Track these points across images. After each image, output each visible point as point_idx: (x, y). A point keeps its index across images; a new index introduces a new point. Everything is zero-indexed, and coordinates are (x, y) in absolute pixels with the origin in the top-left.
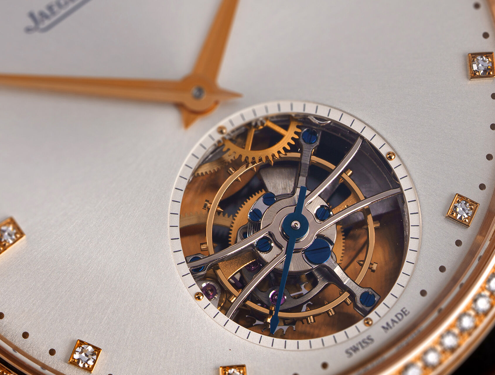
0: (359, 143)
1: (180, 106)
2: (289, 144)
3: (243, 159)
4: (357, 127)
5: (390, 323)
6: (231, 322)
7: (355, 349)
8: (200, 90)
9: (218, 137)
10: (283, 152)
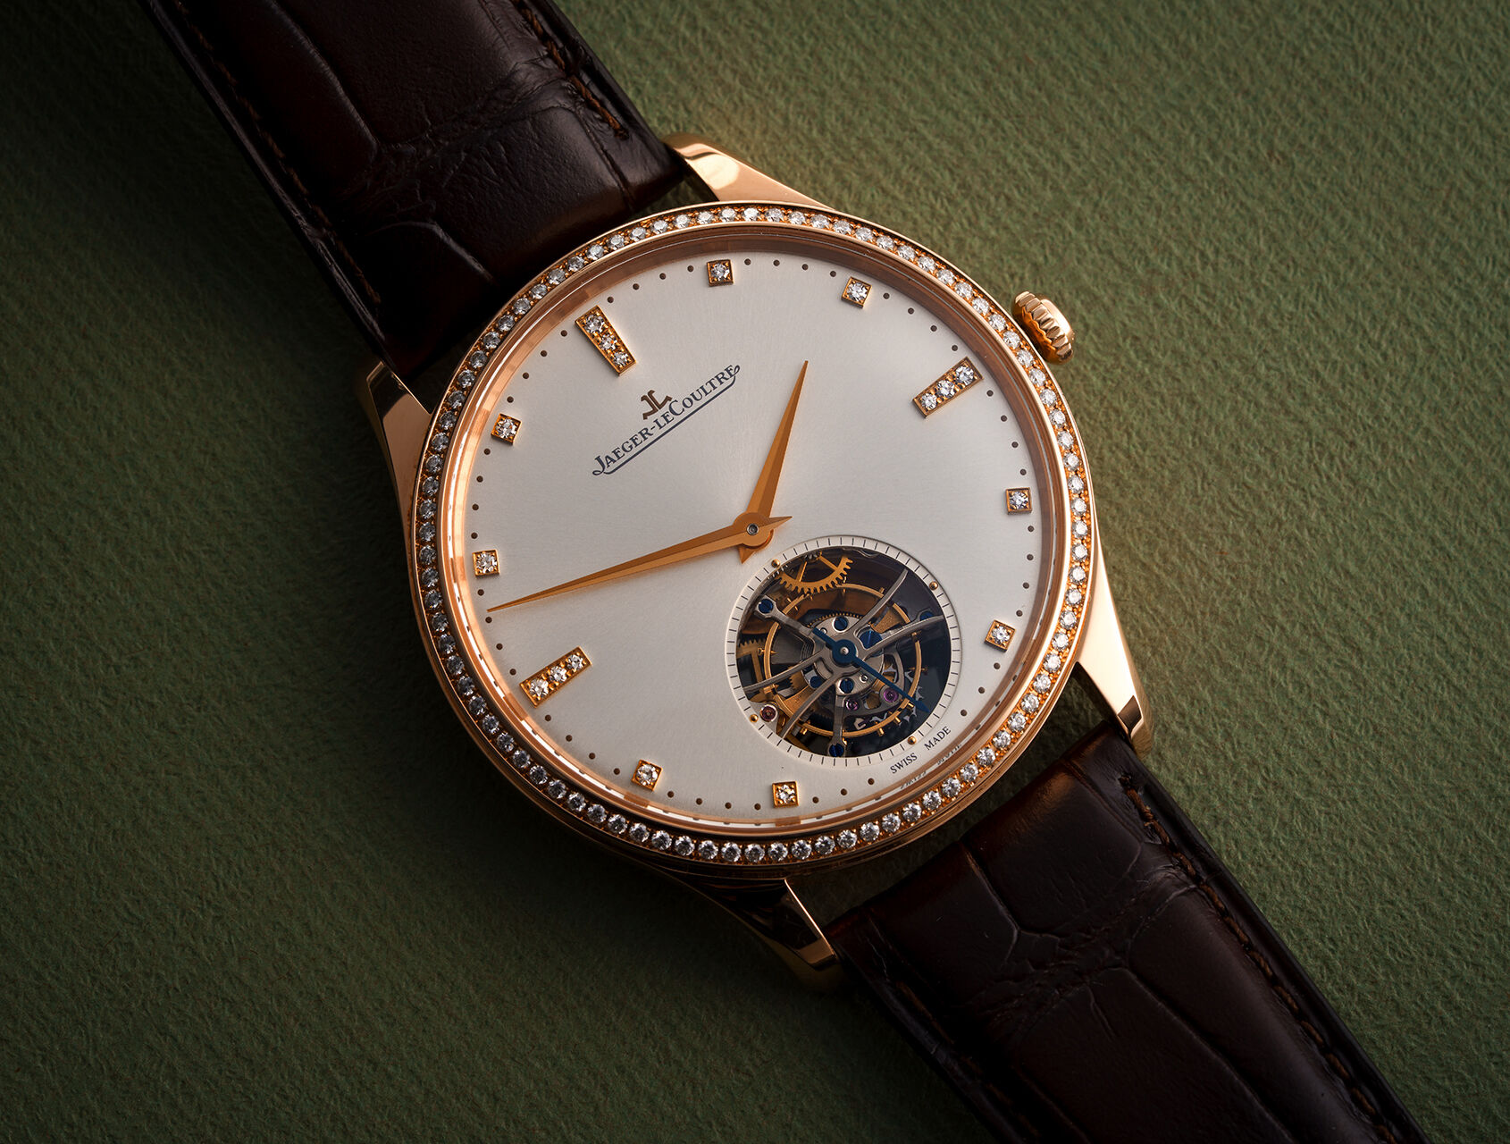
0: (906, 572)
1: (738, 547)
2: (845, 569)
3: (799, 591)
4: (902, 559)
5: (933, 742)
6: (784, 742)
7: (900, 766)
8: (754, 527)
9: (772, 570)
10: (836, 582)
